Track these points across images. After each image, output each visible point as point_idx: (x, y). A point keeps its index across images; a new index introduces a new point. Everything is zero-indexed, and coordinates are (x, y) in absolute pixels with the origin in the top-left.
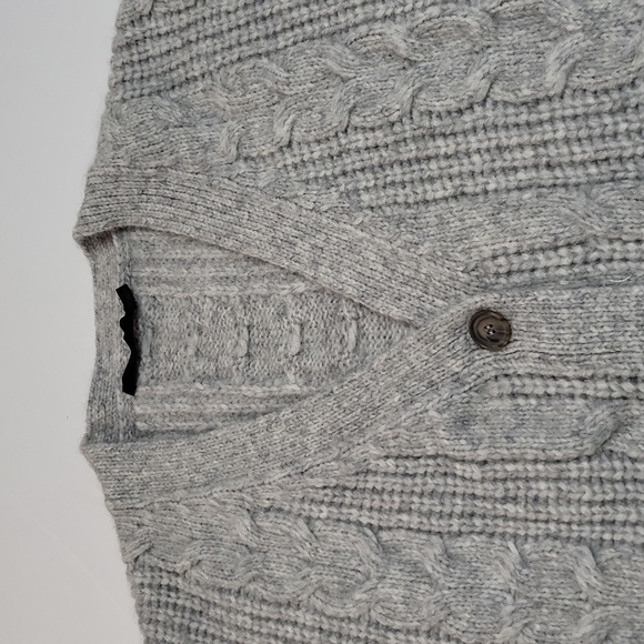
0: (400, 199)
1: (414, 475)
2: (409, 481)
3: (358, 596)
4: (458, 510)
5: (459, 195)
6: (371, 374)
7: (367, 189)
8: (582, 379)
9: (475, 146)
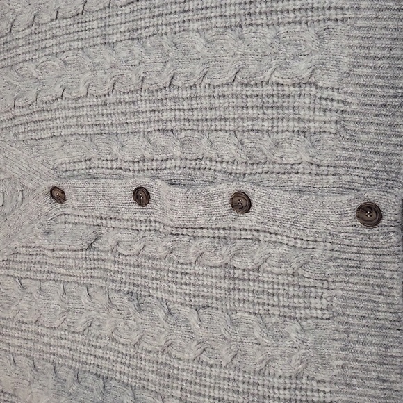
0: (33, 137)
1: (33, 255)
2: (30, 257)
3: (12, 308)
4: (46, 270)
5: (53, 136)
6: (20, 212)
7: (22, 132)
8: (86, 217)
9: (58, 116)
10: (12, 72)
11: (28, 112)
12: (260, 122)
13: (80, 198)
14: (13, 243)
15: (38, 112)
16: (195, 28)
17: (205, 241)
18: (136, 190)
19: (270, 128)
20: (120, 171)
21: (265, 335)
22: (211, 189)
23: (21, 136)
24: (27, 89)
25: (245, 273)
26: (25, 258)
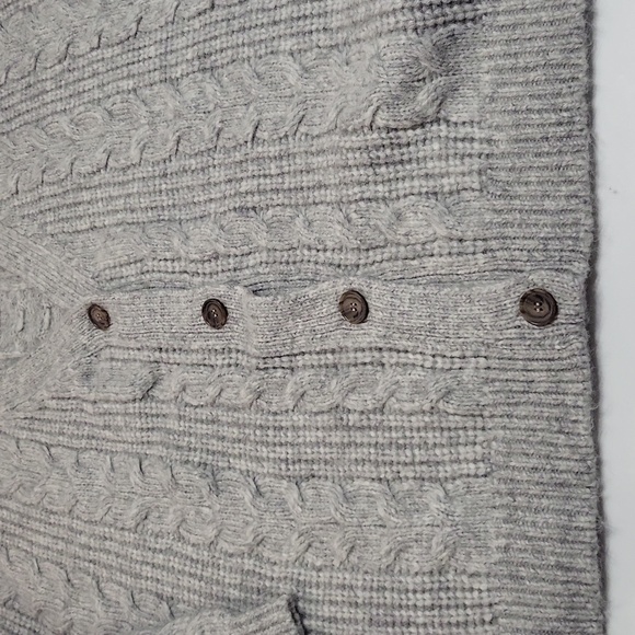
1: (67, 410)
2: (63, 414)
4: (85, 433)
5: (93, 228)
7: (51, 222)
8: (139, 349)
9: (99, 196)
10: (38, 131)
11: (61, 190)
12: (372, 187)
13: (129, 321)
14: (39, 393)
15: (73, 190)
16: (287, 48)
17: (307, 374)
18: (206, 303)
19: (387, 194)
20: (186, 275)
21: (393, 511)
22: (311, 292)
23: (49, 228)
24: (58, 156)
25: (364, 417)
26: (56, 416)
